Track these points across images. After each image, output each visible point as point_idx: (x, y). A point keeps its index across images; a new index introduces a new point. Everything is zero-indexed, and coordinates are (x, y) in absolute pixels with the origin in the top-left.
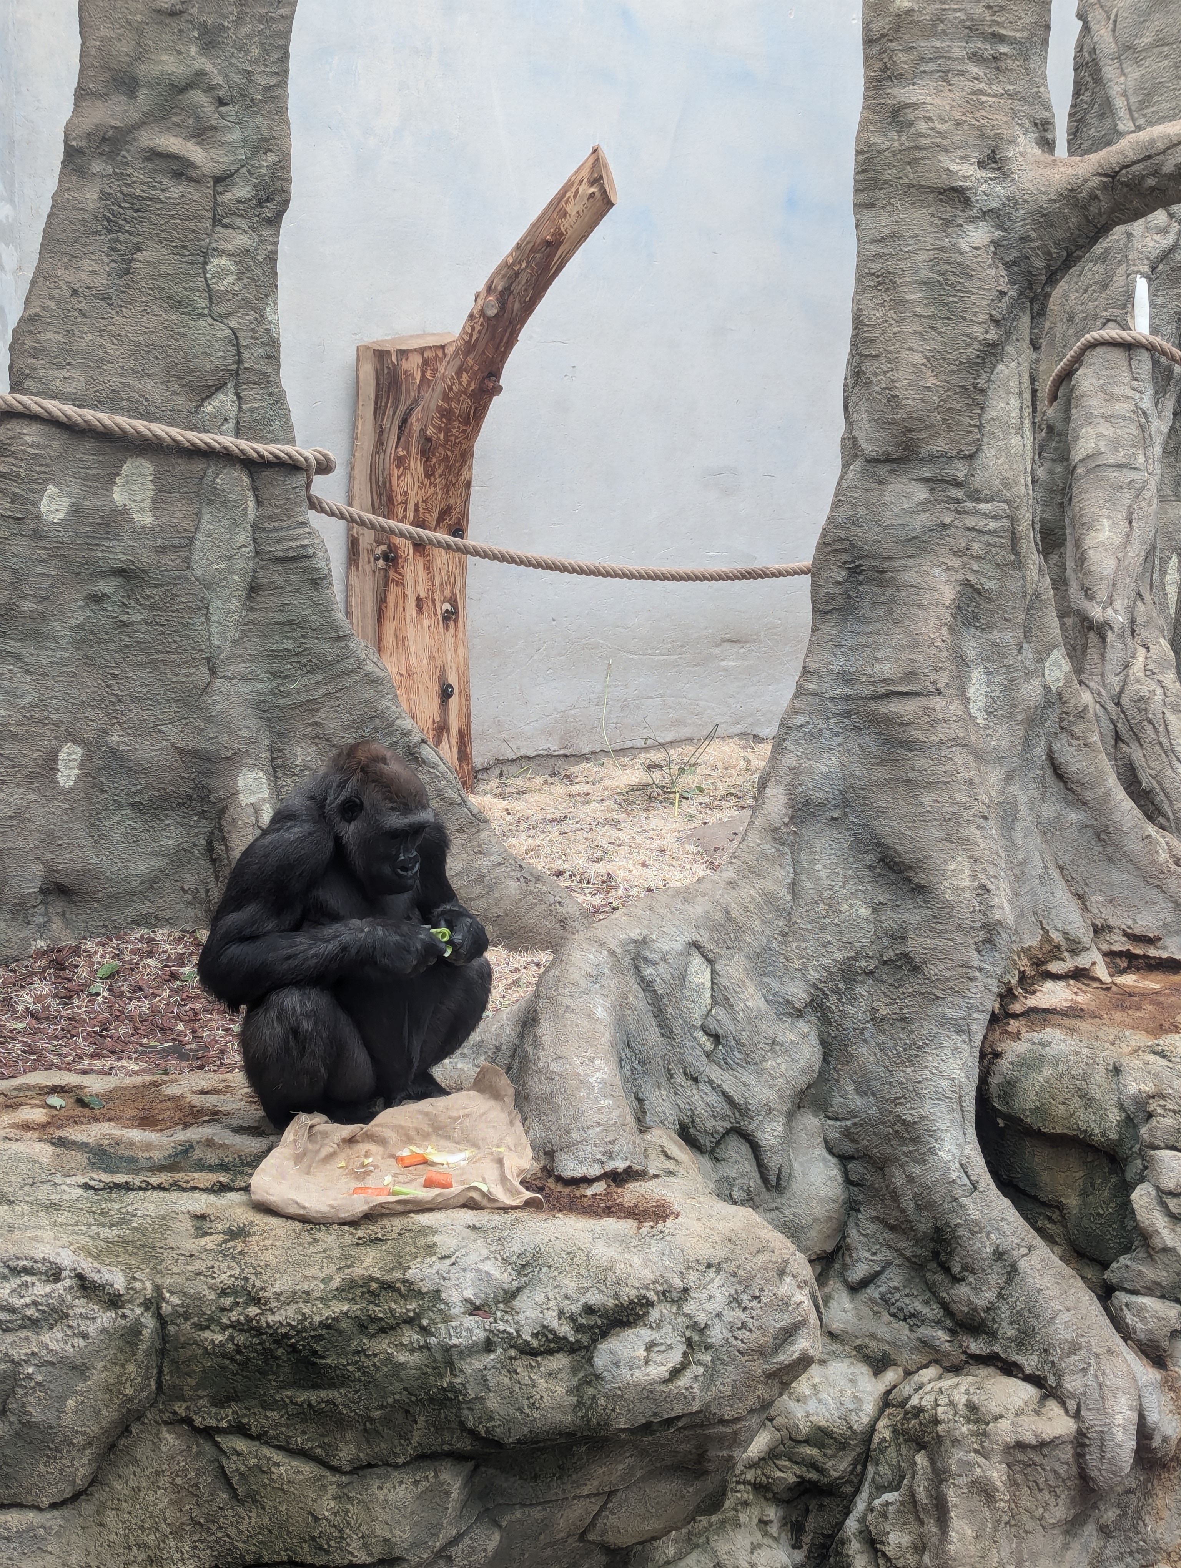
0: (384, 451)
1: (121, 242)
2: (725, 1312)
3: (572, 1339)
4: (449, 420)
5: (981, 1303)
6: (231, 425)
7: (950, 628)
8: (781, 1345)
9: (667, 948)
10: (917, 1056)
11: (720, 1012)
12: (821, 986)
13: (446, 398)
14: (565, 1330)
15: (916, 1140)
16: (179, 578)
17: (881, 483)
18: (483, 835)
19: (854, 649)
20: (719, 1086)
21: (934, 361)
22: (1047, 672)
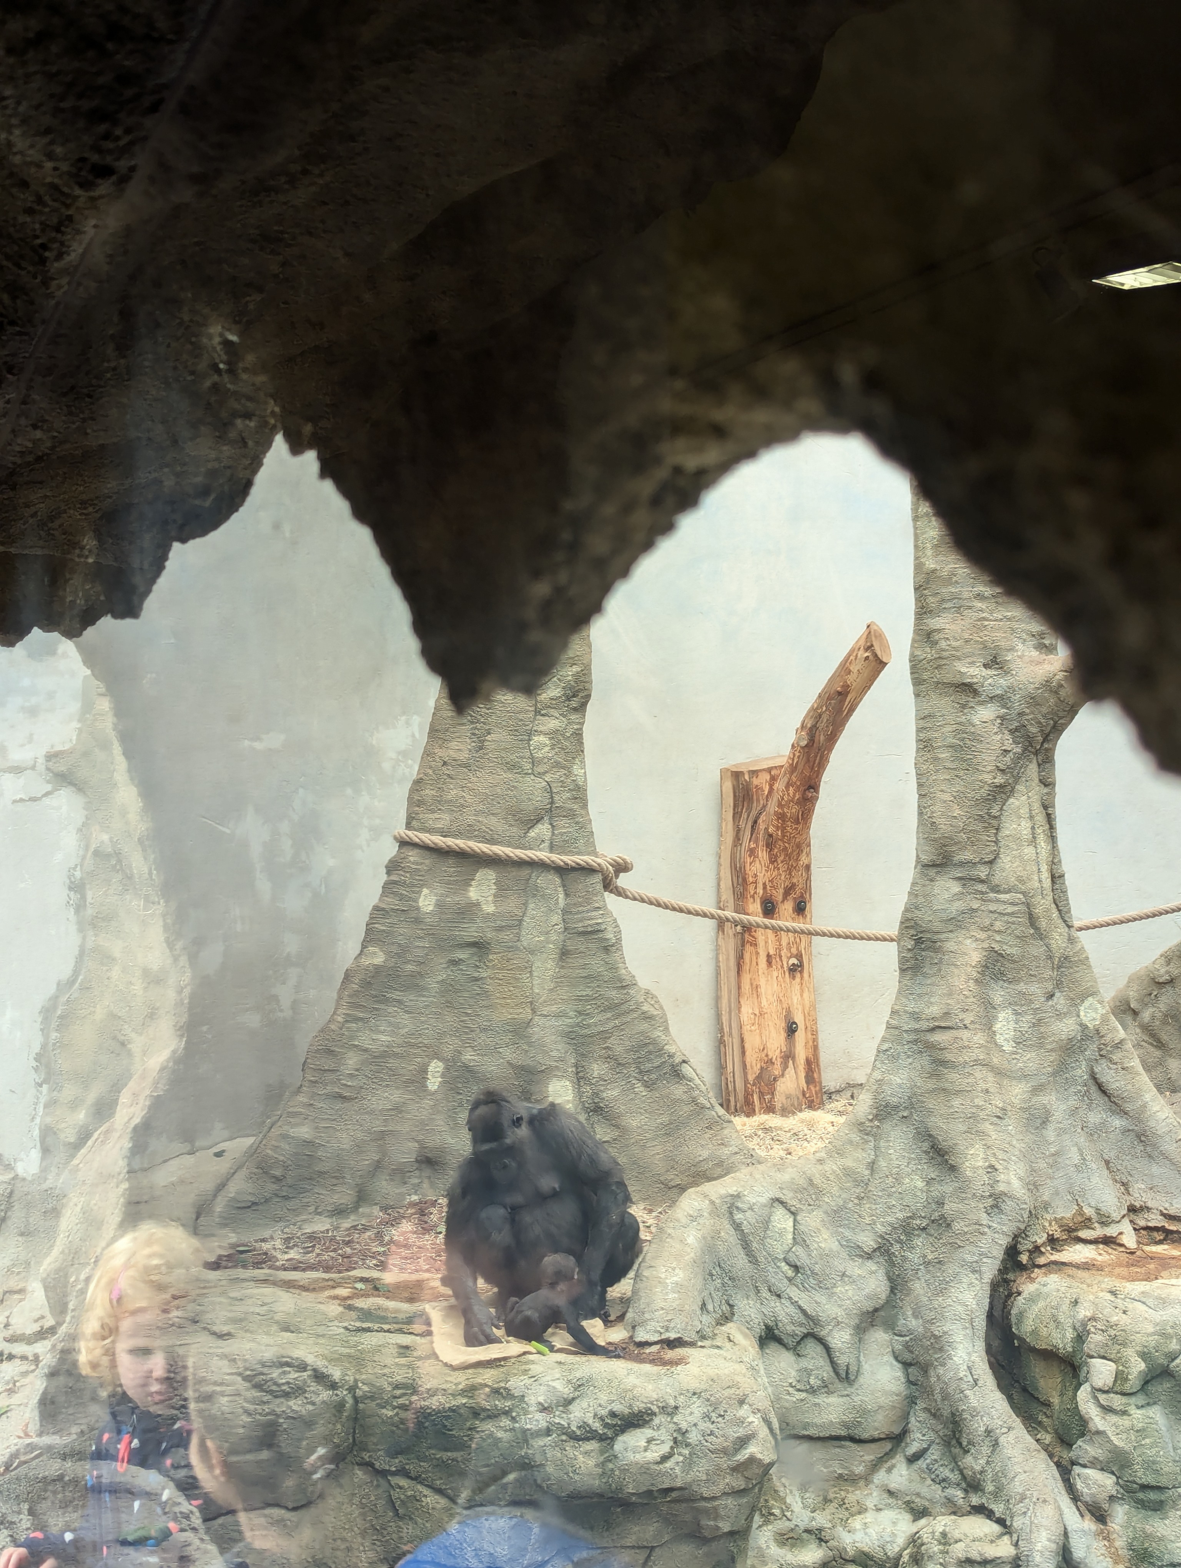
0: (741, 845)
1: (478, 729)
2: (700, 1423)
3: (600, 1432)
4: (783, 821)
5: (978, 1468)
6: (547, 844)
7: (976, 981)
8: (739, 1449)
9: (754, 1201)
10: (946, 1289)
11: (799, 1250)
12: (887, 1237)
13: (780, 805)
14: (597, 1426)
15: (941, 1349)
16: (512, 947)
17: (932, 880)
18: (726, 1132)
19: (920, 996)
20: (796, 1302)
21: (958, 798)
22: (1082, 1013)
